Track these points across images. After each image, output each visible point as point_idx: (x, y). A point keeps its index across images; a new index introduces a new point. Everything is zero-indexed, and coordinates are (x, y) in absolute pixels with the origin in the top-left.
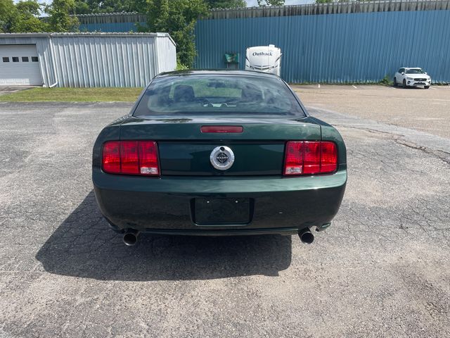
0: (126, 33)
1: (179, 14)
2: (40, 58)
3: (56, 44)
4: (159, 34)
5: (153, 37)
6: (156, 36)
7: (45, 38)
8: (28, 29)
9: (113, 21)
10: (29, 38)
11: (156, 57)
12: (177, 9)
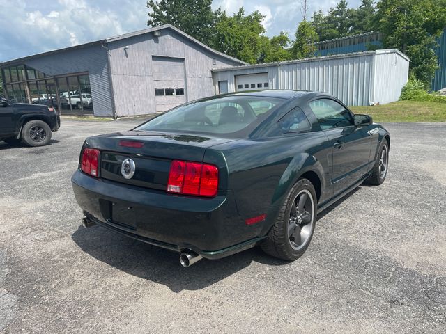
0: (344, 55)
1: (417, 27)
2: (270, 83)
3: (283, 71)
4: (378, 51)
5: (372, 55)
6: (375, 54)
7: (275, 66)
8: (276, 60)
9: (352, 43)
10: (264, 68)
11: (373, 76)
12: (415, 22)
